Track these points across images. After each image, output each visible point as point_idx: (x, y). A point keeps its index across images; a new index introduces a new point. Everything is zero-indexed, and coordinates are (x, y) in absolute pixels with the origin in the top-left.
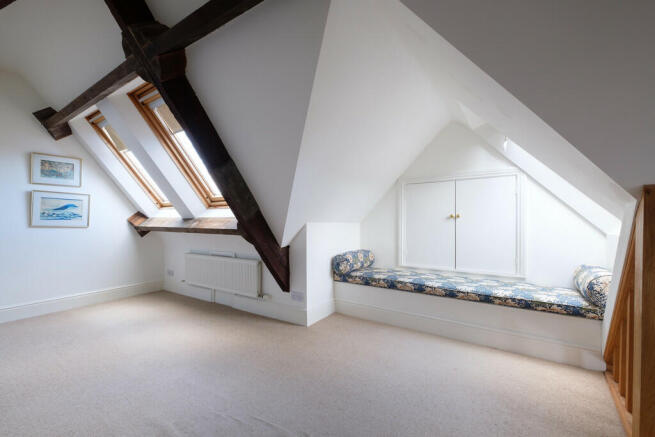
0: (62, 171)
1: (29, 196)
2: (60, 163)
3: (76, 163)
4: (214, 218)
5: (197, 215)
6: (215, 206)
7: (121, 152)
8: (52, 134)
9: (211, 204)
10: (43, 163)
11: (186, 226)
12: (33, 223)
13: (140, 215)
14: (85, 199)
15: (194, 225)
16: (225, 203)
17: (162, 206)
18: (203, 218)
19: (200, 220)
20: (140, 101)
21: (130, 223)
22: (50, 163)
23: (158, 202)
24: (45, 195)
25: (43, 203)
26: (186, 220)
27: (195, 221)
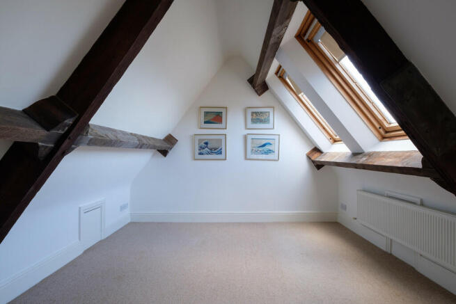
0: (263, 118)
1: (245, 137)
2: (261, 113)
3: (270, 110)
4: (388, 153)
5: (367, 149)
6: (391, 138)
7: (300, 95)
8: (256, 91)
9: (385, 134)
10: (253, 113)
11: (354, 161)
12: (248, 157)
13: (317, 150)
14: (277, 137)
15: (362, 160)
16: (403, 132)
17: (335, 141)
18: (375, 152)
19: (370, 155)
20: (305, 38)
21: (309, 157)
22: (256, 113)
23: (331, 138)
24: (254, 137)
25: (252, 143)
26: (355, 154)
27: (365, 155)
